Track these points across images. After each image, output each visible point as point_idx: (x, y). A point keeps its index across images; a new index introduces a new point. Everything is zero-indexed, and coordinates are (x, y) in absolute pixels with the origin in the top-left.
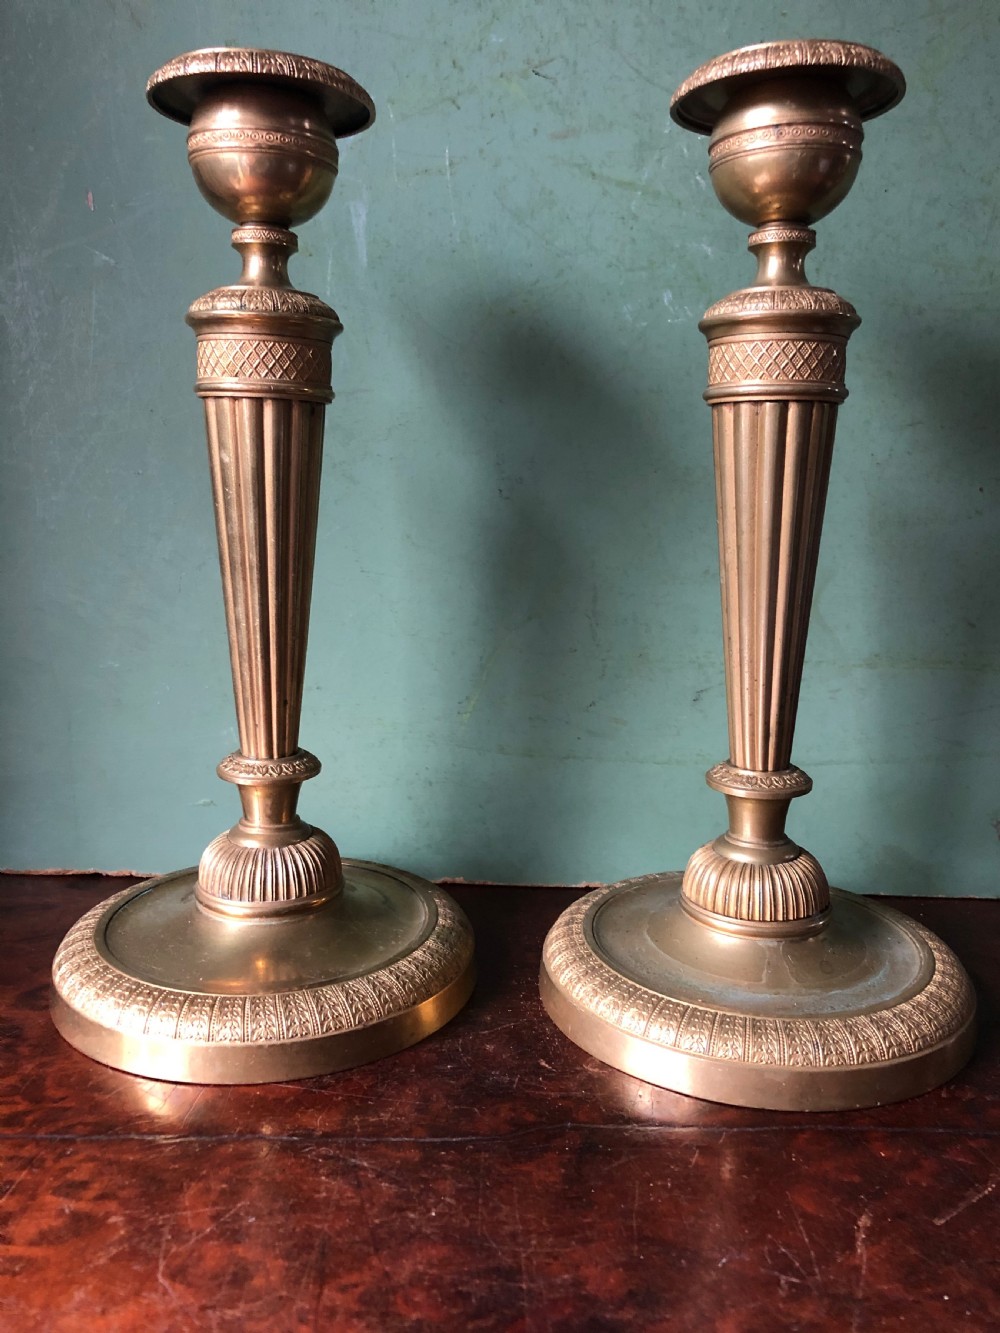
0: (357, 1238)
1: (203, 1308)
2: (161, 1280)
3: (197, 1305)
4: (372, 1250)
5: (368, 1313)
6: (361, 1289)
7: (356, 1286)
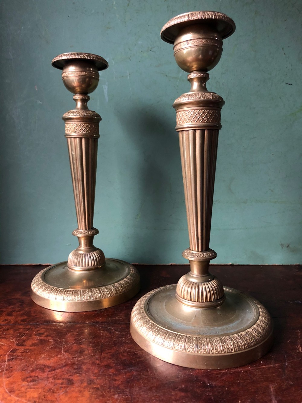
0: (110, 343)
1: (73, 358)
2: (63, 352)
3: (72, 357)
4: (114, 346)
5: (113, 358)
6: (111, 353)
7: (110, 353)
